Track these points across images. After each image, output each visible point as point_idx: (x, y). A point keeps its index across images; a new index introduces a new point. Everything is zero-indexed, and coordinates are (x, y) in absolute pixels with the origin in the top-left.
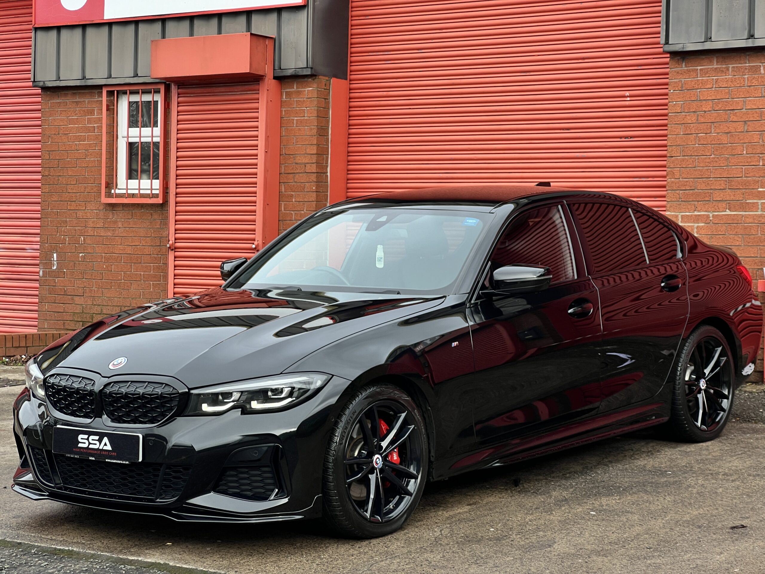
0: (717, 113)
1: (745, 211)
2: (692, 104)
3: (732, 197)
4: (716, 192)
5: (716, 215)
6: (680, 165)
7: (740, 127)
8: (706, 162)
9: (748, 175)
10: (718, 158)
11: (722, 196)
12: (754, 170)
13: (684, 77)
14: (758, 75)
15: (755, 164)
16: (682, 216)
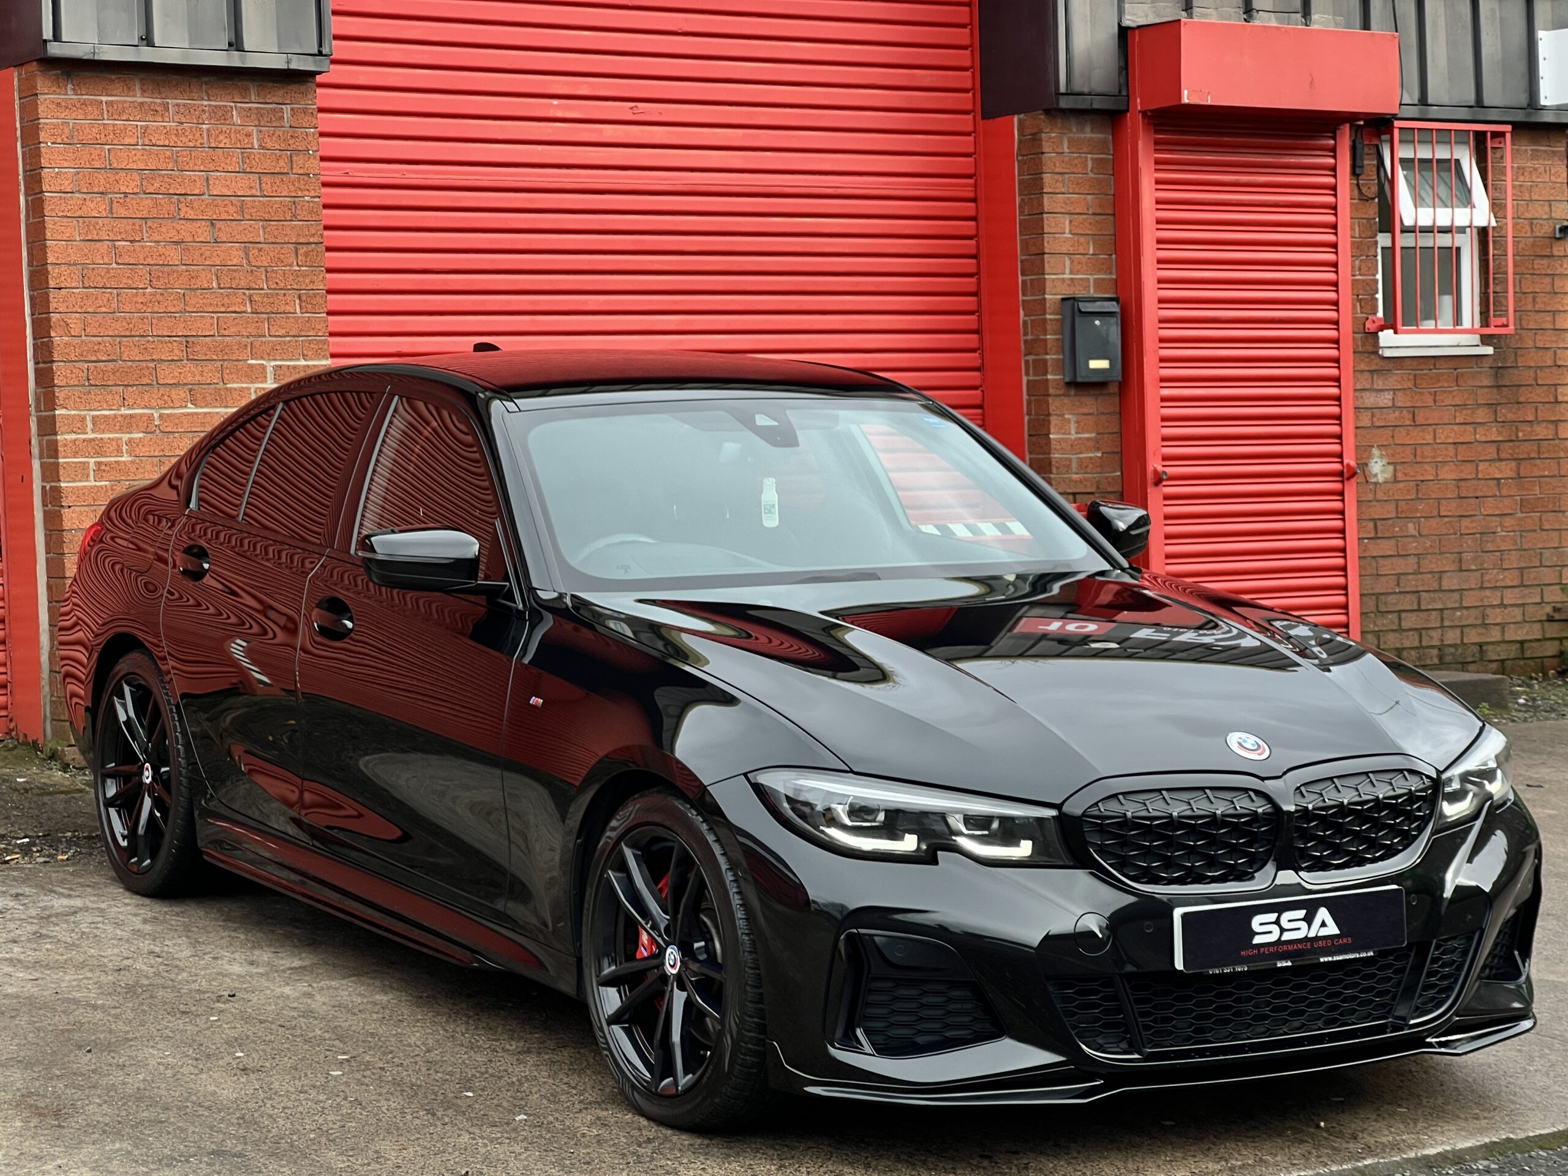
0: (152, 199)
1: (226, 407)
2: (96, 175)
3: (198, 378)
4: (164, 366)
5: (168, 415)
6: (82, 307)
7: (204, 233)
8: (136, 303)
9: (226, 333)
10: (162, 294)
11: (177, 374)
12: (237, 321)
13: (74, 115)
14: (229, 127)
15: (238, 310)
16: (93, 417)
